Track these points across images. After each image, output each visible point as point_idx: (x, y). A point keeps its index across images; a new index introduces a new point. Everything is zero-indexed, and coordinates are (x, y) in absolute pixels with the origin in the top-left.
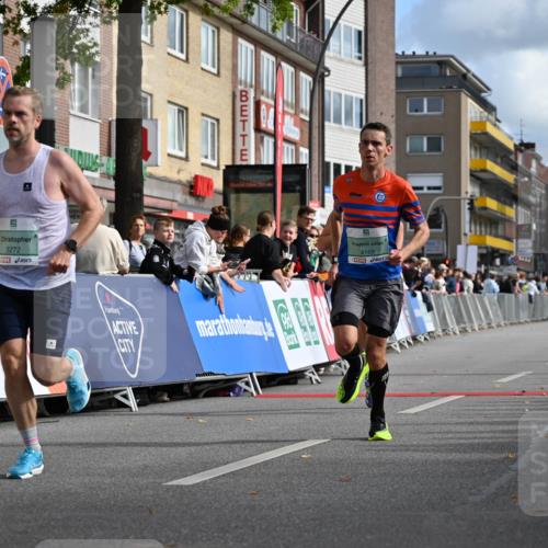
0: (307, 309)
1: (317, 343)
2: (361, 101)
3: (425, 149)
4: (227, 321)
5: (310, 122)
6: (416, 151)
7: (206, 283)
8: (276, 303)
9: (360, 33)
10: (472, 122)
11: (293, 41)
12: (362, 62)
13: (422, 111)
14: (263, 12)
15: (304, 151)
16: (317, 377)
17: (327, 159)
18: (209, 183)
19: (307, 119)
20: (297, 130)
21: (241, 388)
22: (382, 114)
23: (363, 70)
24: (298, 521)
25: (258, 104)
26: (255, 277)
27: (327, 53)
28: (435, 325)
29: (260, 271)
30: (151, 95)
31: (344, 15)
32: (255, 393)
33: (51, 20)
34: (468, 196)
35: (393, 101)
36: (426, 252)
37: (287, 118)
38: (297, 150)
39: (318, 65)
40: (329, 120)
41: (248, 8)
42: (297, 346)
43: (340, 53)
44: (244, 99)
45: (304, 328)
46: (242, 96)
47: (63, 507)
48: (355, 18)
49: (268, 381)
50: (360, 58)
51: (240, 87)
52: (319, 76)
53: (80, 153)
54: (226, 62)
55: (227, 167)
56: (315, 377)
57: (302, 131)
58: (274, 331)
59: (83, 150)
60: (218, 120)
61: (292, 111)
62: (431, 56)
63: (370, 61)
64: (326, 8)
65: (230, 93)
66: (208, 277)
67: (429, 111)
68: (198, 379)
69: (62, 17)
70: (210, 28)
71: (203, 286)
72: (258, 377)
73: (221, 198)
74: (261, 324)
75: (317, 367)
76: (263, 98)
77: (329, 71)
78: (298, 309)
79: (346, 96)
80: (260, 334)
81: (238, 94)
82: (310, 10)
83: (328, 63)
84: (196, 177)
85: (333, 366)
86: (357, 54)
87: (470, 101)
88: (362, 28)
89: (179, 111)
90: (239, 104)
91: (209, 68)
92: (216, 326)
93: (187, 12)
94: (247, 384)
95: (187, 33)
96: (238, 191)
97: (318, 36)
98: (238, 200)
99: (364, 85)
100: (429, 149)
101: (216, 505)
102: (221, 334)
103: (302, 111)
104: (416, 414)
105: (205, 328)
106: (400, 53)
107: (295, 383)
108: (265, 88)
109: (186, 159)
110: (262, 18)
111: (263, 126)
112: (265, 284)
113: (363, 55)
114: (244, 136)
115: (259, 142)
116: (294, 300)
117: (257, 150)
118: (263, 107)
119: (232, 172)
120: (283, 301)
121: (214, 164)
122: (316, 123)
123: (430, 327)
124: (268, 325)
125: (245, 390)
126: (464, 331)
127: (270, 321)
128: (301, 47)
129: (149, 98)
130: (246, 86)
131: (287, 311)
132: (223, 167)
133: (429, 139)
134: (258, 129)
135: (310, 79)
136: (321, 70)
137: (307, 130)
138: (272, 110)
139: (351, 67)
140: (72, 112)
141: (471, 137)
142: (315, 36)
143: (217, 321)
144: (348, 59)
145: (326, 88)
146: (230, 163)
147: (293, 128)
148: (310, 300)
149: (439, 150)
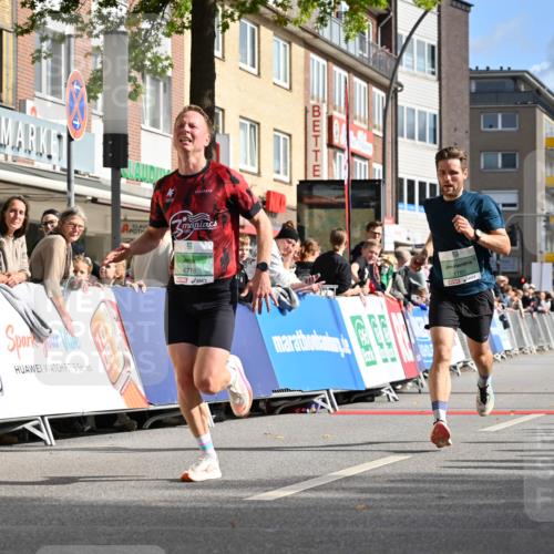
0: (384, 325)
1: (393, 360)
2: (435, 116)
3: (500, 165)
4: (303, 337)
5: (384, 138)
6: (490, 168)
7: (282, 297)
8: (353, 319)
9: (433, 47)
10: (547, 139)
11: (366, 55)
12: (435, 77)
13: (497, 126)
14: (335, 26)
15: (378, 167)
16: (395, 395)
17: (400, 175)
18: (281, 199)
19: (381, 134)
20: (370, 146)
21: (317, 405)
22: (455, 130)
23: (436, 85)
24: (382, 537)
25: (330, 119)
26: (331, 293)
27: (400, 68)
28: (512, 344)
29: (336, 287)
30: (223, 110)
31: (418, 29)
32: (332, 410)
33: (124, 33)
34: (544, 212)
35: (467, 117)
36: (502, 270)
37: (360, 133)
38: (370, 166)
39: (392, 80)
40: (402, 136)
41: (321, 20)
42: (374, 363)
43: (413, 68)
44: (316, 114)
45: (381, 345)
46: (314, 111)
47: (143, 521)
48: (428, 33)
49: (346, 398)
50: (433, 73)
51: (313, 102)
52: (392, 90)
53: (152, 168)
54: (298, 77)
55: (301, 182)
56: (393, 394)
57: (375, 147)
58: (351, 347)
59: (155, 166)
60: (290, 135)
61: (365, 127)
62: (505, 72)
63: (443, 75)
64: (399, 23)
65: (303, 108)
66: (284, 292)
67: (503, 126)
68: (275, 395)
69: (135, 29)
70: (282, 42)
71: (279, 301)
72: (335, 394)
73: (295, 214)
74: (337, 340)
75: (393, 384)
76: (335, 114)
77: (402, 86)
78: (375, 325)
79: (420, 112)
80: (337, 351)
81: (310, 110)
82: (382, 24)
83: (401, 78)
84: (269, 193)
85: (410, 384)
86: (431, 69)
87: (545, 116)
88: (435, 43)
89: (251, 126)
90: (311, 119)
91: (281, 83)
92: (293, 342)
93: (258, 26)
94: (324, 400)
95: (259, 47)
96: (311, 206)
97: (391, 51)
98: (311, 215)
99: (438, 101)
100: (504, 166)
101: (300, 520)
102: (298, 349)
103: (375, 127)
104: (497, 432)
105: (281, 344)
106: (474, 68)
107: (372, 401)
108: (337, 103)
109: (259, 174)
110: (333, 32)
111: (336, 141)
112: (340, 300)
113: (436, 70)
114: (316, 151)
115: (332, 158)
116: (371, 317)
117: (330, 165)
118: (335, 122)
119: (305, 188)
120: (360, 318)
121: (287, 179)
122: (389, 139)
123: (507, 345)
124: (345, 341)
125: (322, 407)
126: (541, 349)
127: (347, 337)
128: (374, 62)
129: (221, 113)
130: (318, 101)
131: (364, 327)
132: (296, 183)
133: (503, 156)
134: (330, 145)
135: (383, 94)
136: (394, 85)
137: (381, 146)
138: (344, 126)
139: (424, 82)
140: (143, 126)
141: (546, 154)
142: (387, 51)
143: (294, 337)
144: (421, 74)
145: (399, 103)
146: (303, 178)
147: (366, 143)
148: (387, 317)
149: (514, 166)
